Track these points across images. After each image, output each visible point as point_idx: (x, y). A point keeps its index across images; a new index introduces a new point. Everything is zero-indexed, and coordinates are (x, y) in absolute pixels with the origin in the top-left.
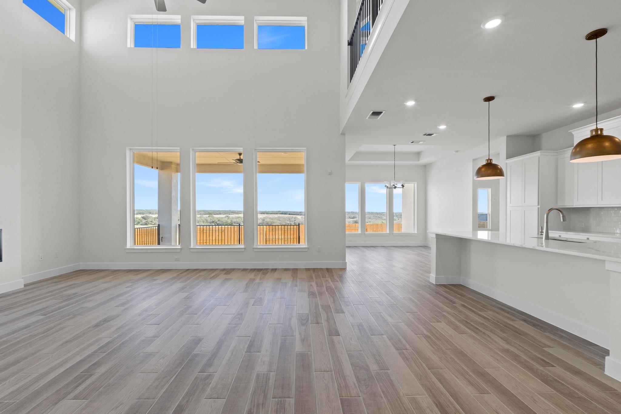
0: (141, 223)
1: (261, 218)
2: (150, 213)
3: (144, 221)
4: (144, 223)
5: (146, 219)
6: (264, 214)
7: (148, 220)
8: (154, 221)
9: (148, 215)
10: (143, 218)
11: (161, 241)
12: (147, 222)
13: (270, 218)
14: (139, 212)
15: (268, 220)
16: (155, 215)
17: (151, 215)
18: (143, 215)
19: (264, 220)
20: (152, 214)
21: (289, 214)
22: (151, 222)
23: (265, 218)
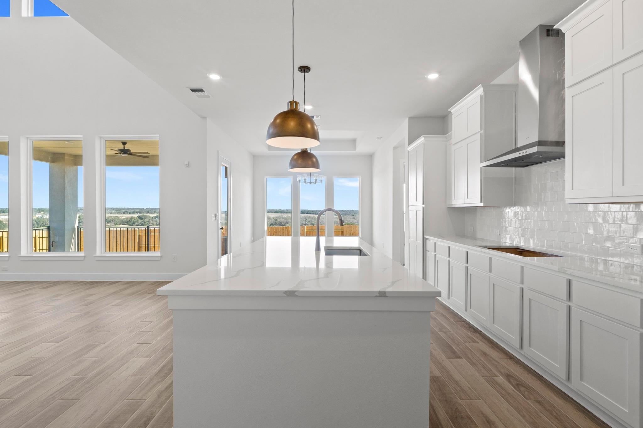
0: (137, 223)
1: (273, 218)
2: (148, 212)
3: (140, 221)
4: (140, 223)
5: (143, 219)
6: (278, 213)
7: (145, 220)
8: (151, 221)
9: (145, 214)
10: (139, 217)
11: (51, 246)
12: (143, 222)
13: (284, 218)
14: (136, 211)
15: (282, 220)
16: (153, 214)
17: (148, 215)
18: (140, 214)
19: (276, 220)
20: (150, 213)
21: (307, 213)
22: (148, 222)
23: (280, 217)
